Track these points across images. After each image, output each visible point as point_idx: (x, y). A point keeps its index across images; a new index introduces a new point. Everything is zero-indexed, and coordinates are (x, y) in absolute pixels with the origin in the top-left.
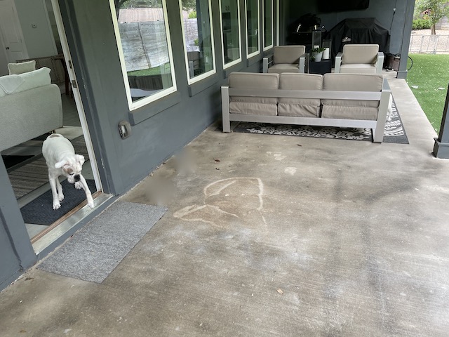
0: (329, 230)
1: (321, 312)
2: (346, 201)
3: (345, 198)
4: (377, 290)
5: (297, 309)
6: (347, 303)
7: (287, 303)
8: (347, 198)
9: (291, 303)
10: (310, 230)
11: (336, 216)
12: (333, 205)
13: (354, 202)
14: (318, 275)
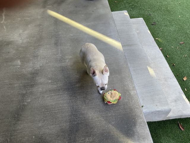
0: (39, 24)
1: (31, 64)
2: (48, 7)
3: (48, 5)
4: (58, 46)
5: (19, 66)
6: (43, 56)
7: (14, 66)
8: (49, 5)
9: (16, 65)
10: (29, 26)
12: (42, 10)
13: (52, 6)
14: (31, 47)
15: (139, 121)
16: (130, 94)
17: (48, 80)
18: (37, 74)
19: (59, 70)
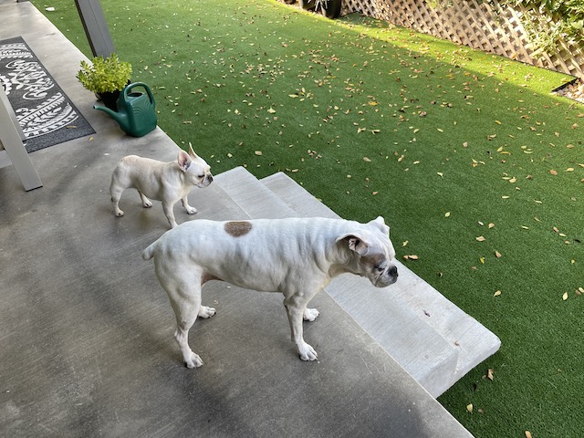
0: (15, 273)
1: (55, 399)
2: (22, 216)
3: (19, 213)
4: (115, 314)
5: (20, 422)
6: (85, 359)
8: (23, 211)
9: (8, 423)
11: (16, 247)
12: (5, 232)
13: (34, 211)
14: (29, 351)
15: (422, 404)
16: (368, 353)
17: (136, 421)
18: (93, 418)
19: (157, 379)
